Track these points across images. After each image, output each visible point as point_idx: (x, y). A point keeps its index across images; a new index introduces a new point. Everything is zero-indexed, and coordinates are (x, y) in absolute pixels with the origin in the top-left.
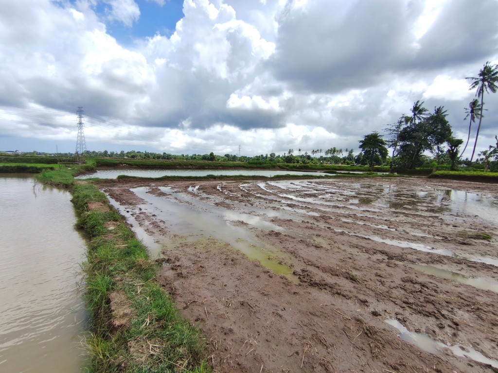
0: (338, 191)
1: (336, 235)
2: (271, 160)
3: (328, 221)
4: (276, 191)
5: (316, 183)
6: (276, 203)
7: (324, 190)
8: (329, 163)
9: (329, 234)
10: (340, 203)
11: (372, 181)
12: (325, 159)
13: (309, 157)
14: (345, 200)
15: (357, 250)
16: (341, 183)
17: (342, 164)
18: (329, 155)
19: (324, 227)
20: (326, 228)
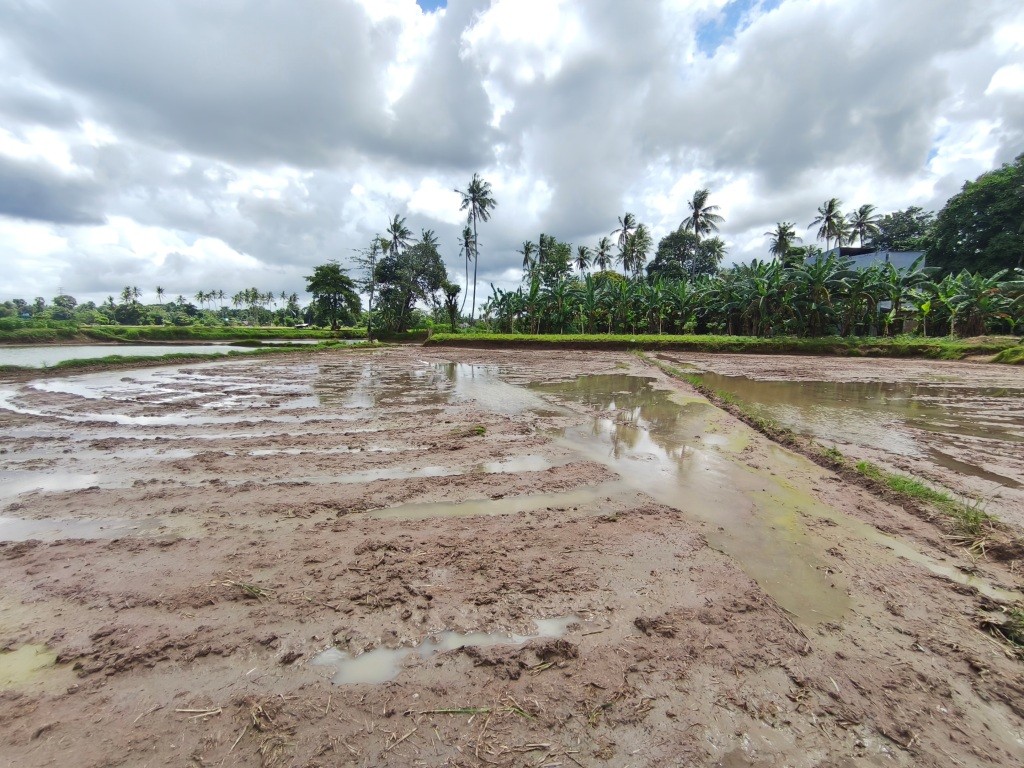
0: (257, 385)
1: (229, 494)
3: (215, 464)
7: (223, 387)
8: (246, 322)
9: (213, 496)
10: (257, 413)
11: (335, 357)
12: (235, 313)
13: (190, 310)
14: (268, 405)
15: (275, 516)
16: (268, 368)
17: (277, 324)
18: (244, 306)
19: (203, 482)
20: (207, 484)
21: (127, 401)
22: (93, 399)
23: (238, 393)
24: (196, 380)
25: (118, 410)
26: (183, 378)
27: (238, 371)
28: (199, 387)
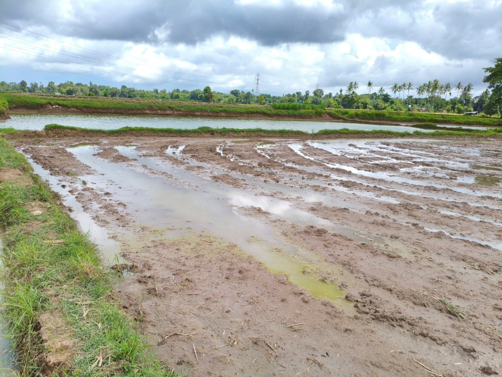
0: (437, 160)
1: (427, 237)
2: (315, 102)
3: (414, 213)
4: (321, 158)
5: (397, 145)
6: (321, 178)
7: (412, 158)
8: (424, 109)
9: (416, 236)
10: (440, 181)
12: (417, 101)
13: (386, 98)
14: (448, 177)
15: (463, 264)
16: (444, 147)
17: (448, 111)
18: (425, 95)
19: (407, 223)
20: (410, 225)
21: (354, 159)
22: (336, 155)
23: (423, 164)
24: (393, 150)
25: (350, 164)
26: (384, 148)
27: (421, 147)
28: (396, 156)
